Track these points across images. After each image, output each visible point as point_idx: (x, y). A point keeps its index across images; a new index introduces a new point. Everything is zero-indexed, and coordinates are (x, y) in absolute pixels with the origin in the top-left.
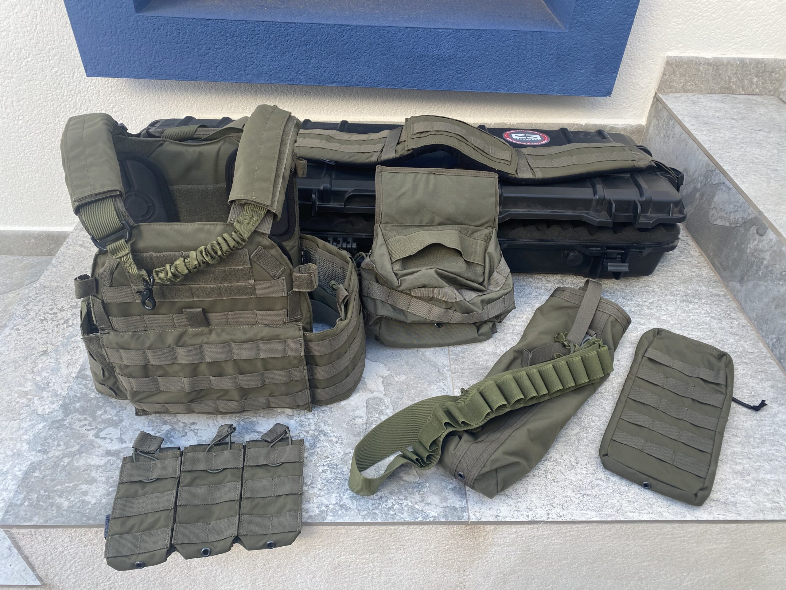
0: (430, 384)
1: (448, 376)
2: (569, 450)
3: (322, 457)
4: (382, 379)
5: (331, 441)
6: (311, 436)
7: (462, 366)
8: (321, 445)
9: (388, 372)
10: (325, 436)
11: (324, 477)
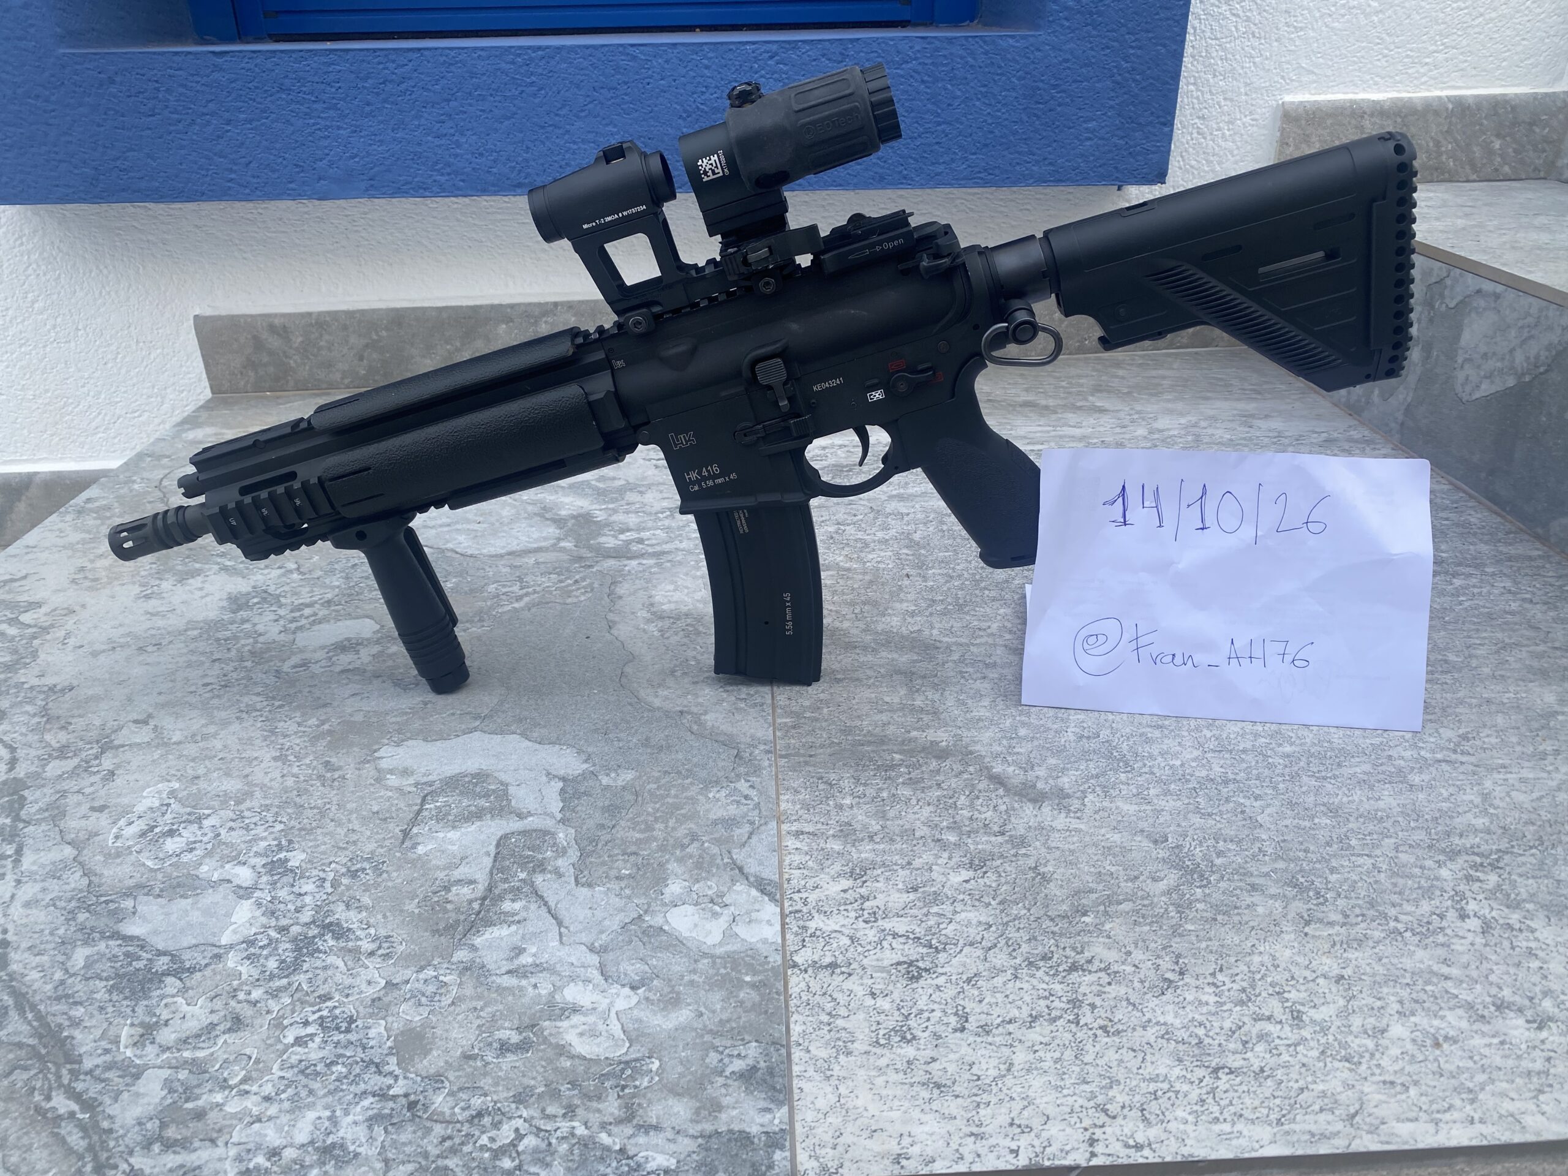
0: (706, 788)
1: (766, 763)
2: (1152, 937)
3: (311, 999)
4: (561, 784)
5: (355, 952)
6: (294, 940)
7: (810, 739)
8: (319, 963)
9: (585, 766)
10: (337, 937)
11: (294, 1059)
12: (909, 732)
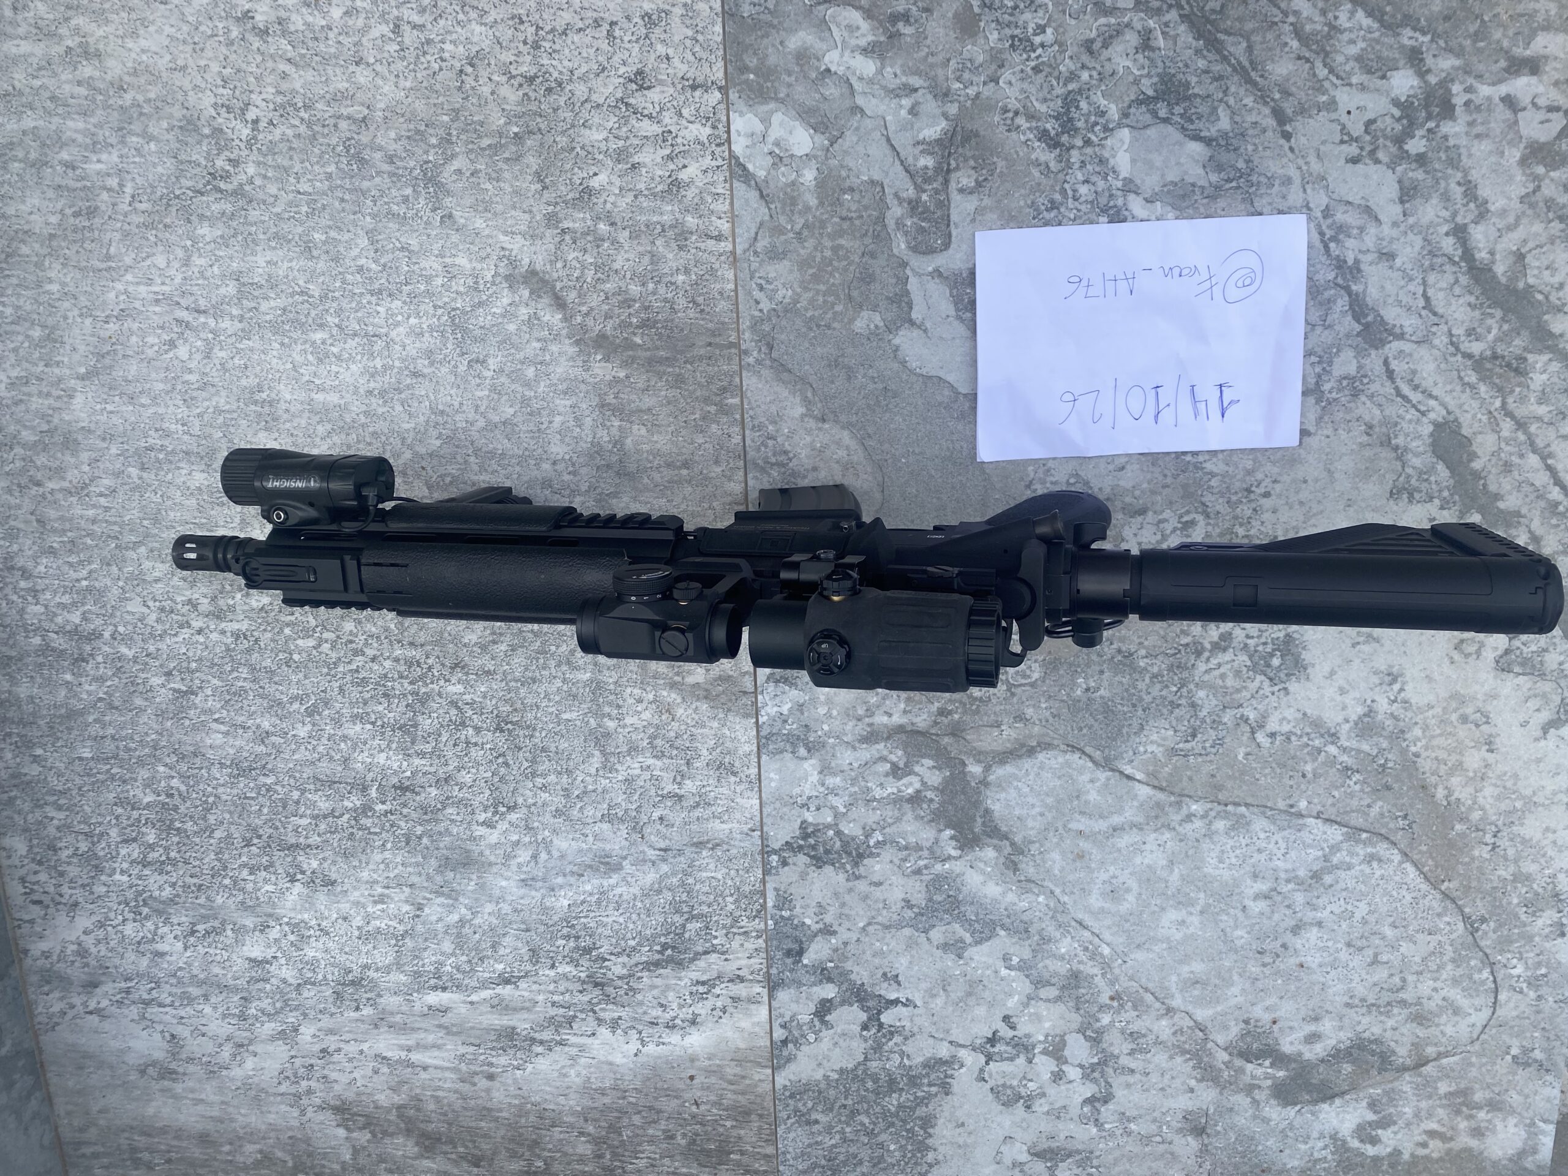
0: (794, 303)
1: (747, 336)
4: (914, 316)
5: (1030, 117)
6: (1076, 131)
7: (711, 371)
8: (1052, 104)
9: (897, 341)
10: (1045, 131)
11: (1041, 13)
12: (627, 377)
